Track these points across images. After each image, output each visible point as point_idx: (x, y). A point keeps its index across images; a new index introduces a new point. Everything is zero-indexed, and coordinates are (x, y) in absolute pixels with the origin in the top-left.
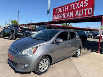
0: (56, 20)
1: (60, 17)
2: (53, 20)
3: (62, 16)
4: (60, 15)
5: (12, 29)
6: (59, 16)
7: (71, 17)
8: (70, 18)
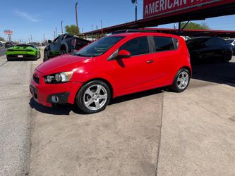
0: (151, 14)
1: (158, 8)
2: (144, 16)
3: (164, 5)
4: (158, 4)
5: (62, 43)
6: (157, 6)
7: (183, 5)
8: (180, 7)
